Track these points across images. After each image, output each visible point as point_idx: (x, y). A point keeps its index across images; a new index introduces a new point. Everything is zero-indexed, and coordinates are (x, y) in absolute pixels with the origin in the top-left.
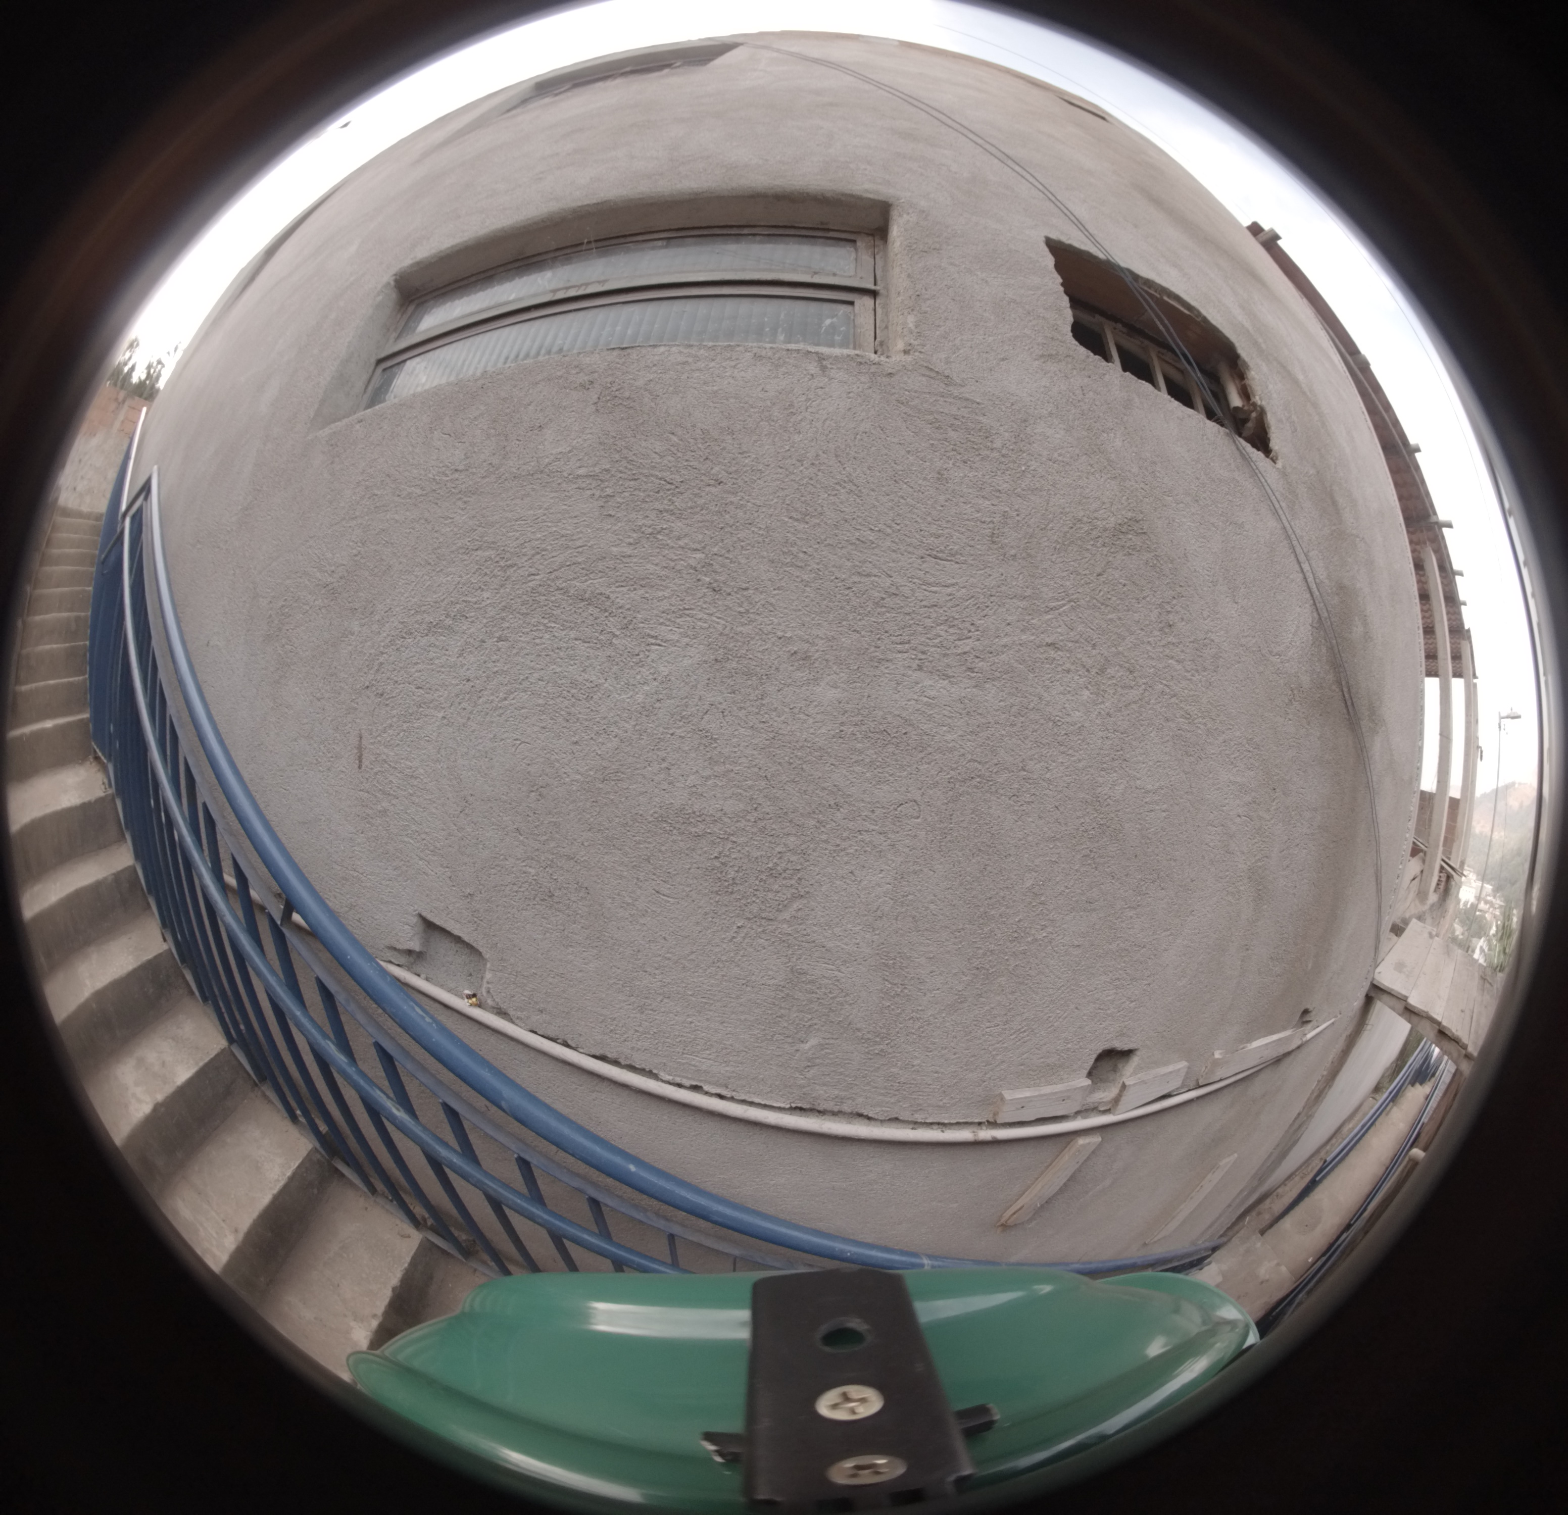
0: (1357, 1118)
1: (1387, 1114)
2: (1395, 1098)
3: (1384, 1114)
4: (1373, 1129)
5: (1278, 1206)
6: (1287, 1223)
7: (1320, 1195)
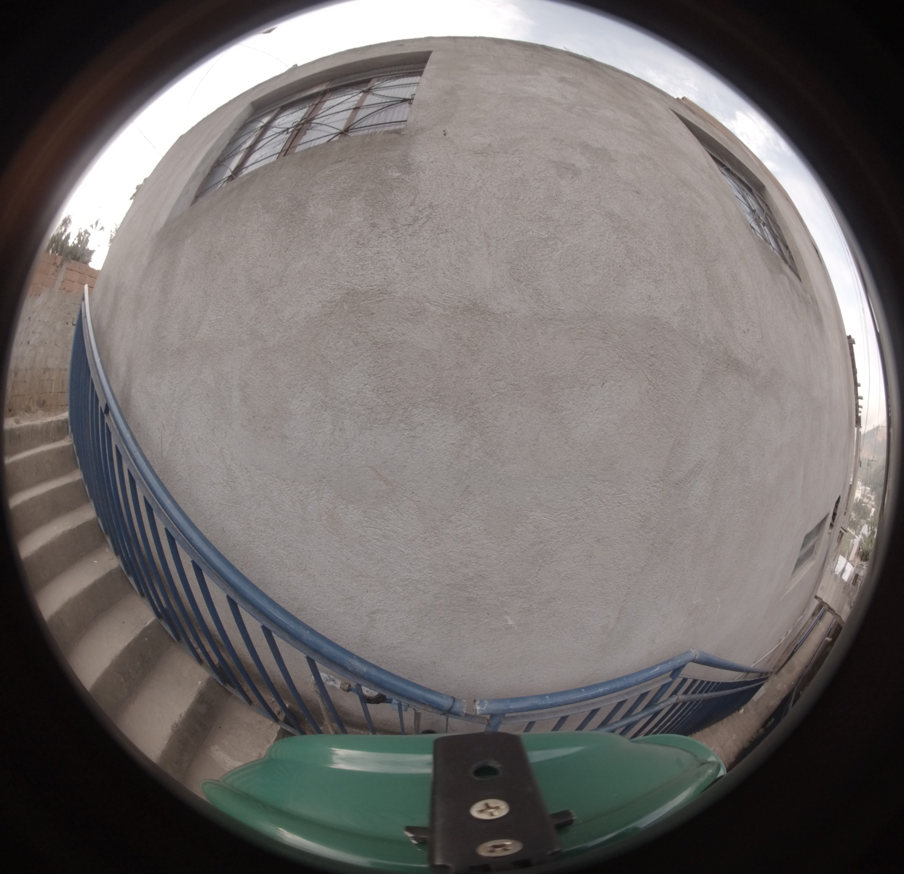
0: (806, 628)
1: (818, 625)
2: (820, 618)
3: (816, 625)
4: (812, 632)
5: (780, 664)
6: (783, 671)
7: (794, 659)
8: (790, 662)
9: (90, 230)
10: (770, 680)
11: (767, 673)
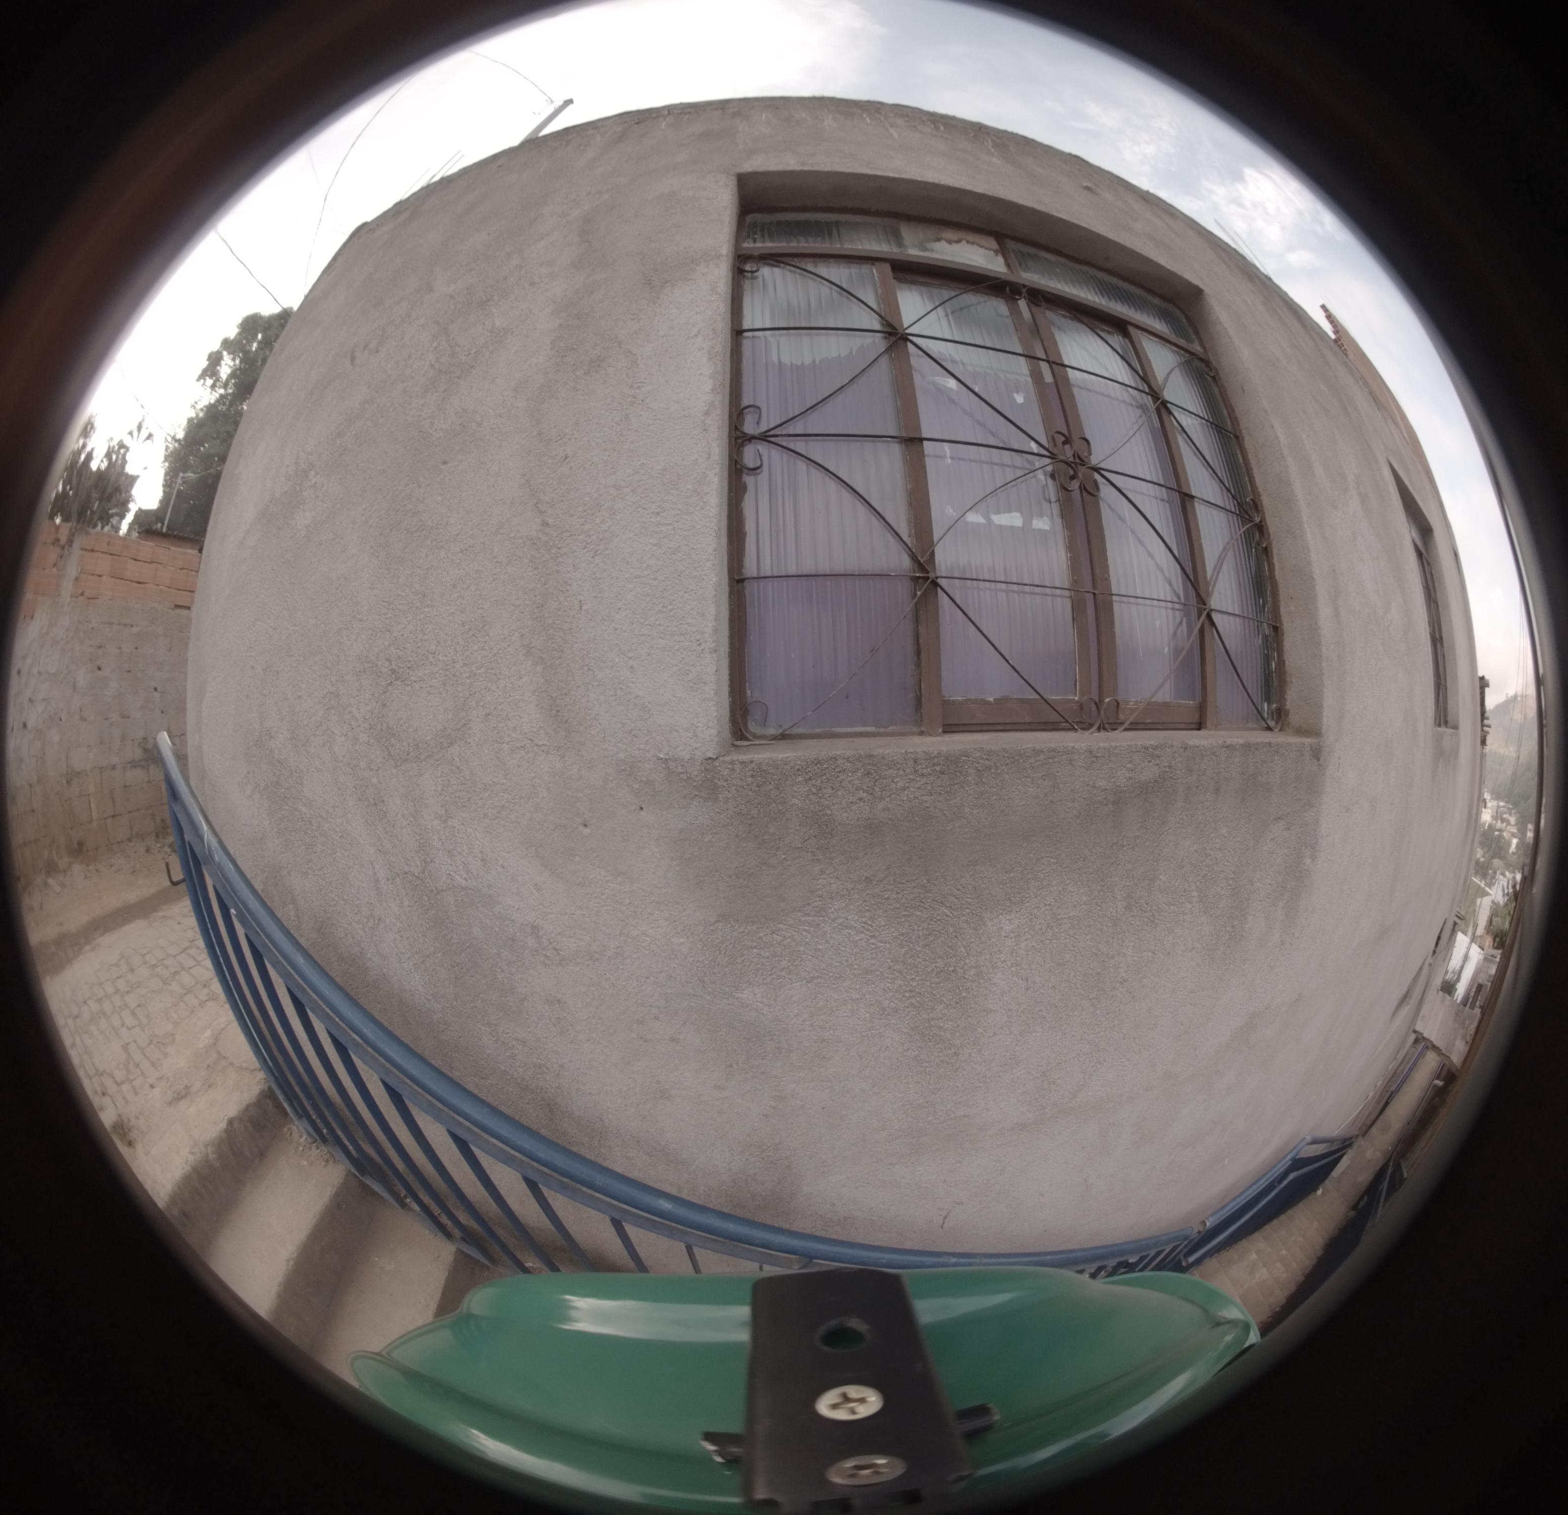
6: (1374, 1130)
7: (1389, 1113)
8: (1382, 1117)
9: (127, 441)
10: (1355, 1146)
11: (1351, 1138)
